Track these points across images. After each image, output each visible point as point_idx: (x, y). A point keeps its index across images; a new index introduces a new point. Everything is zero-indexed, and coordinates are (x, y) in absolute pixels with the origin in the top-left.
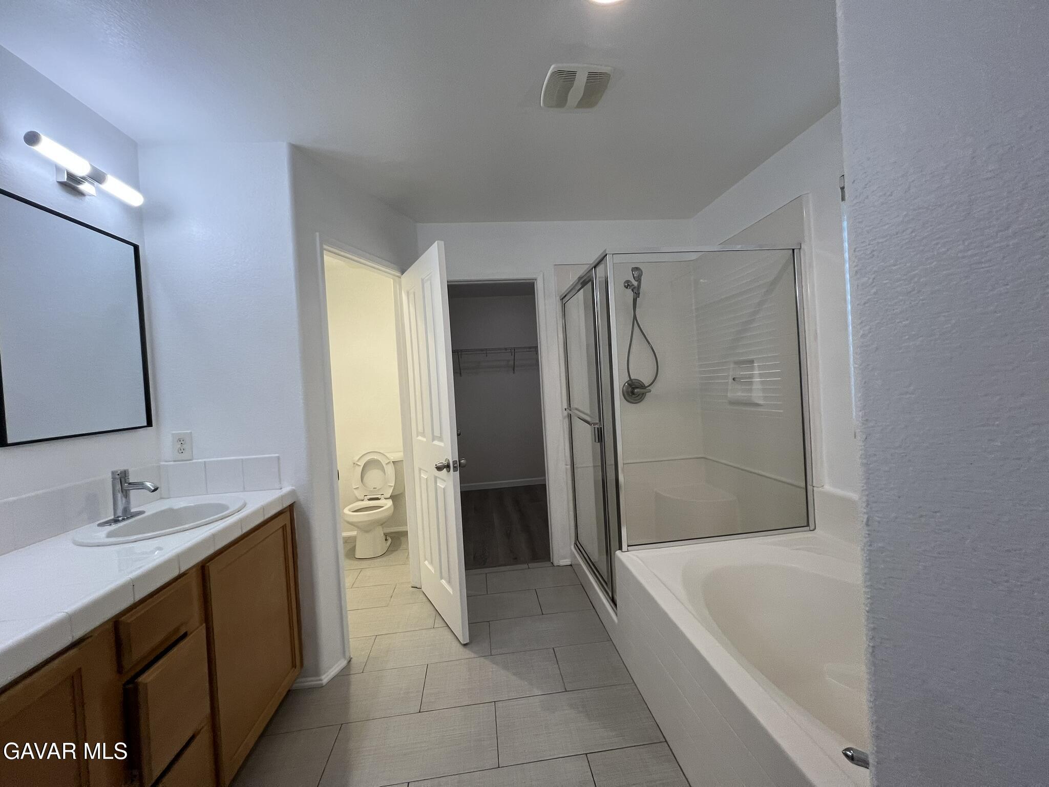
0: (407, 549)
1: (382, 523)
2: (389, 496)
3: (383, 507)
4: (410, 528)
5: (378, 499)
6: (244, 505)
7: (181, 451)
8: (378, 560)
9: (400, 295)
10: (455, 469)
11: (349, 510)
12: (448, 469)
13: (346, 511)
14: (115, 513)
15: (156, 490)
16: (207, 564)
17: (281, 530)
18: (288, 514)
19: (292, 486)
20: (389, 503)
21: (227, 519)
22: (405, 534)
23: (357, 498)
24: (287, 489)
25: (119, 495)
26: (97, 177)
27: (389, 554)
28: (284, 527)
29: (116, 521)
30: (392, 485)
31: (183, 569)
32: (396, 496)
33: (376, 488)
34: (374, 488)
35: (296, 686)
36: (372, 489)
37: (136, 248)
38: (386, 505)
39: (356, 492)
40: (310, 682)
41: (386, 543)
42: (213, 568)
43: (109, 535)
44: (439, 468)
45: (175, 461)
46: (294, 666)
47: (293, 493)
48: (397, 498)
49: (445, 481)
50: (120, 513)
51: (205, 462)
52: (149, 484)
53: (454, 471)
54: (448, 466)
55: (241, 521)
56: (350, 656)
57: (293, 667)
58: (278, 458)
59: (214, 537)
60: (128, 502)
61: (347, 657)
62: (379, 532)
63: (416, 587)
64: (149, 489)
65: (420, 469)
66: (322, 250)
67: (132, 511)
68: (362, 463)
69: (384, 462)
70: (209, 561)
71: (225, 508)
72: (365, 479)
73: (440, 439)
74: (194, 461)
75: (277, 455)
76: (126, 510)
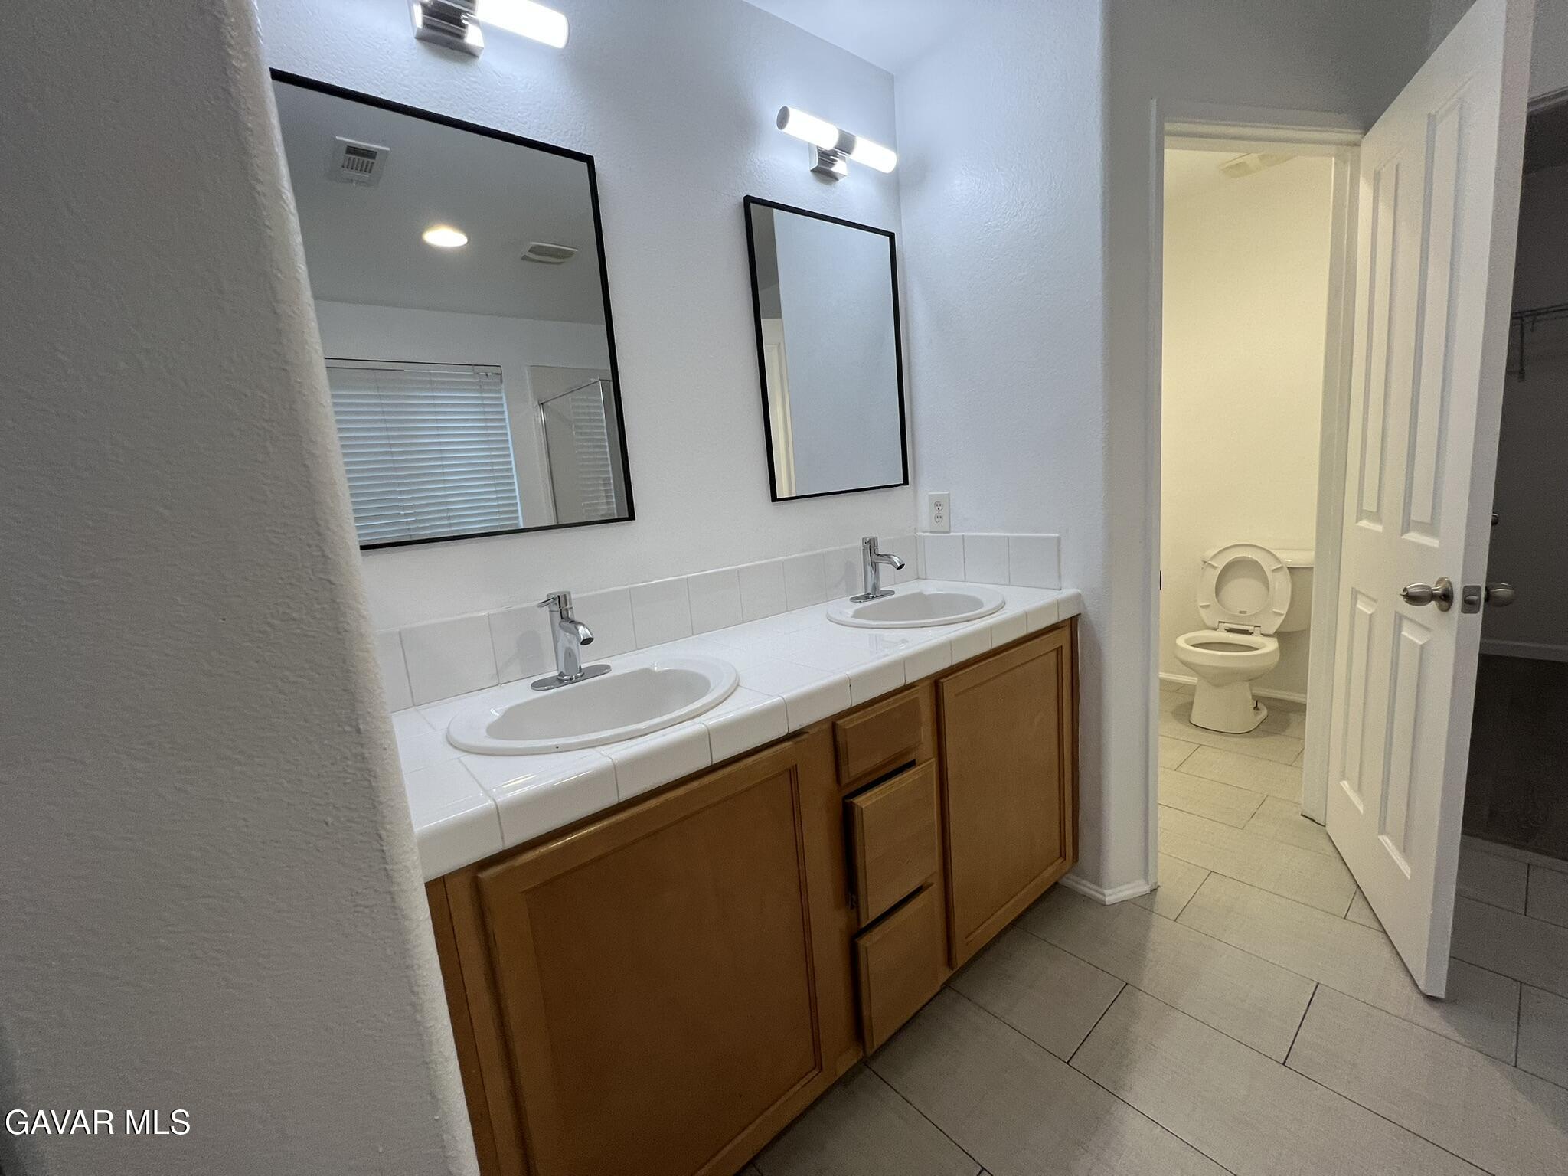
0: (1301, 738)
1: (1252, 678)
2: (1272, 631)
3: (1257, 649)
4: (1313, 699)
5: (1247, 632)
6: (1001, 607)
7: (939, 518)
8: (1236, 739)
9: (1352, 186)
10: (1469, 606)
11: (1187, 641)
12: (1445, 604)
13: (1181, 641)
14: (866, 590)
15: (901, 567)
16: (942, 680)
17: (1054, 654)
18: (1066, 632)
19: (1078, 588)
20: (1271, 645)
21: (973, 622)
22: (1300, 708)
23: (1204, 624)
24: (1069, 591)
25: (869, 568)
26: (846, 145)
27: (1257, 737)
28: (1059, 651)
29: (866, 598)
30: (1282, 613)
31: (910, 680)
32: (1289, 633)
33: (1245, 612)
34: (1241, 612)
35: (1065, 881)
36: (1237, 614)
37: (891, 236)
38: (1264, 646)
39: (1203, 612)
40: (1087, 888)
41: (1256, 715)
42: (949, 687)
43: (857, 614)
44: (1412, 598)
45: (931, 532)
46: (1063, 855)
47: (1078, 598)
48: (1291, 638)
49: (1428, 629)
50: (869, 591)
51: (963, 536)
52: (895, 559)
53: (1465, 610)
54: (1446, 598)
55: (991, 629)
56: (1156, 883)
57: (1061, 856)
58: (1059, 539)
59: (950, 645)
60: (877, 577)
61: (1152, 881)
62: (1244, 694)
63: (1314, 821)
64: (893, 564)
65: (1355, 594)
66: (1161, 134)
67: (882, 589)
68: (1220, 564)
69: (1267, 565)
70: (946, 676)
71: (978, 603)
72: (1223, 593)
73: (1430, 528)
74: (952, 534)
75: (1057, 535)
76: (875, 587)
